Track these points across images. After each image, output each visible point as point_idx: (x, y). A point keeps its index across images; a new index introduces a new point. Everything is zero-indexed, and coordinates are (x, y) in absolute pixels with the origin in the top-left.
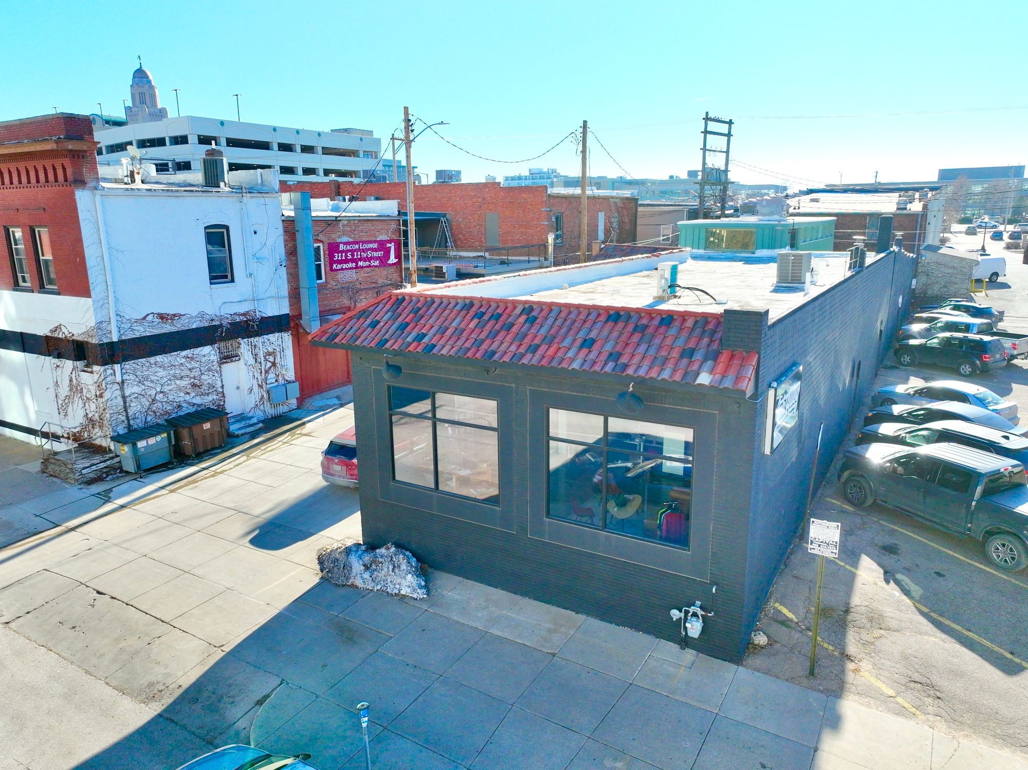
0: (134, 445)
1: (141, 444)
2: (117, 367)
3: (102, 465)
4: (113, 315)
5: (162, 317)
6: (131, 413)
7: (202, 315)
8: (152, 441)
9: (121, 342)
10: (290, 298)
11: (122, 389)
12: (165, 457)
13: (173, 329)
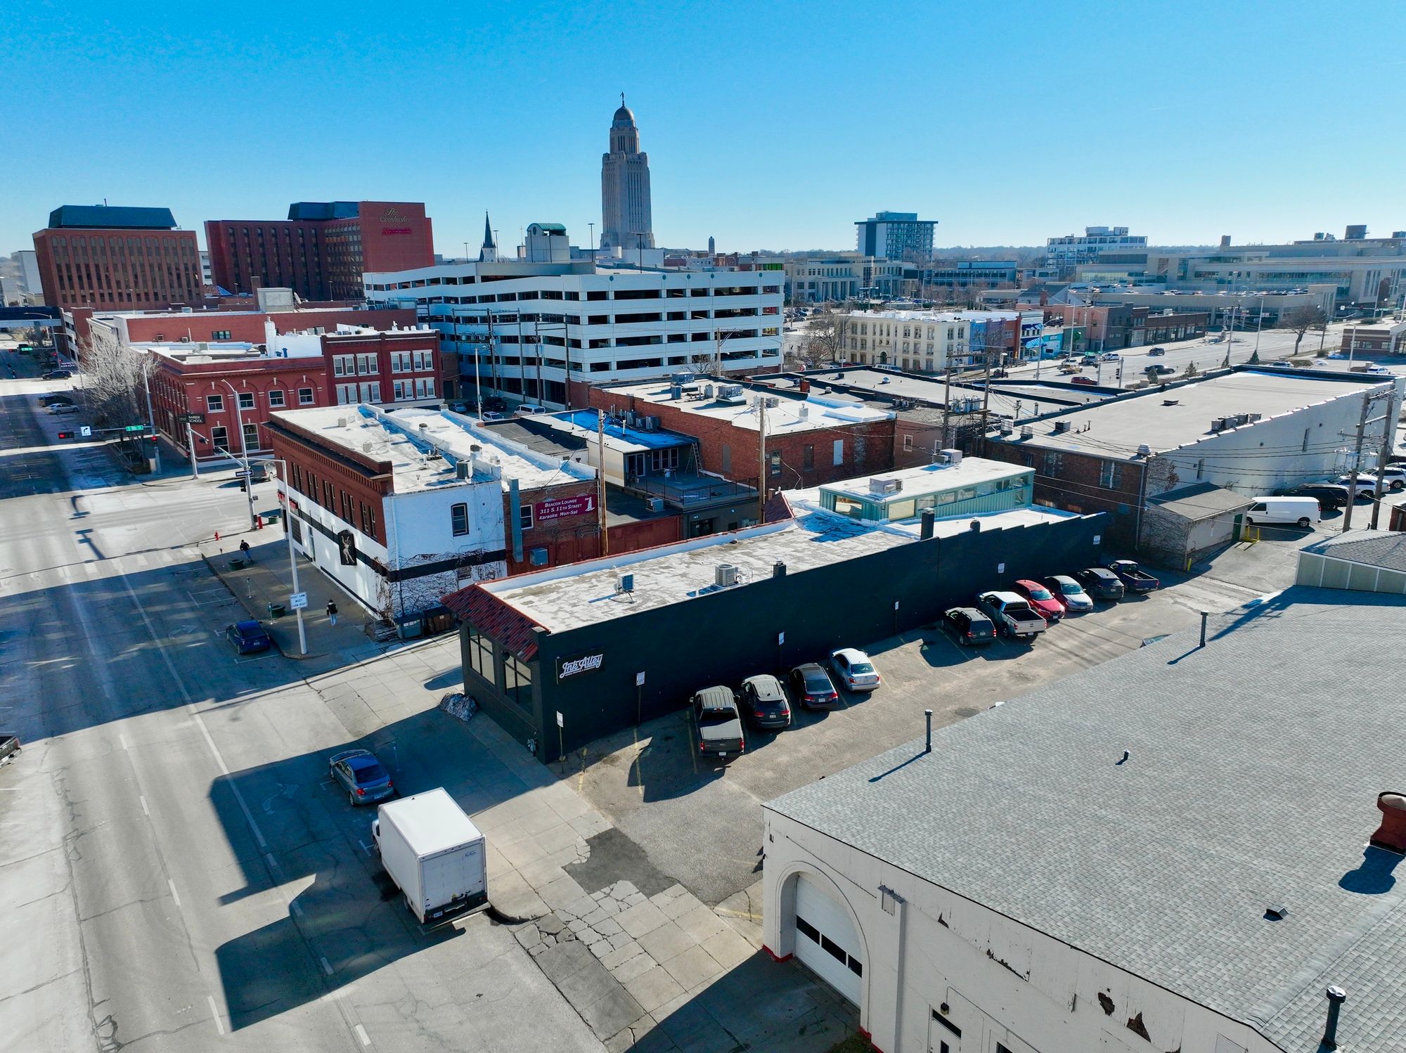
0: (402, 625)
1: (406, 625)
2: (398, 583)
3: (388, 633)
4: (397, 557)
5: (424, 556)
6: (405, 606)
7: (447, 554)
8: (411, 623)
9: (401, 570)
10: (506, 539)
11: (401, 594)
12: (418, 632)
13: (431, 562)
